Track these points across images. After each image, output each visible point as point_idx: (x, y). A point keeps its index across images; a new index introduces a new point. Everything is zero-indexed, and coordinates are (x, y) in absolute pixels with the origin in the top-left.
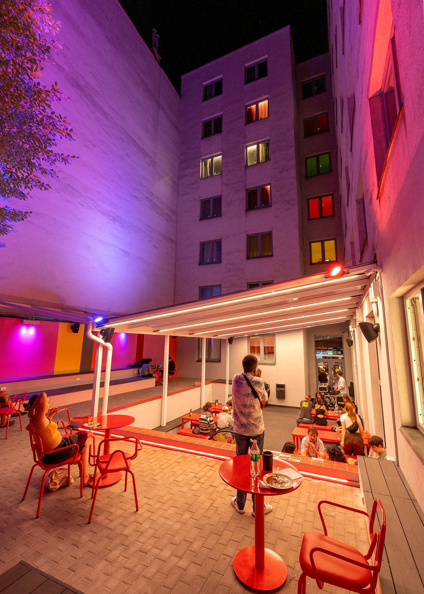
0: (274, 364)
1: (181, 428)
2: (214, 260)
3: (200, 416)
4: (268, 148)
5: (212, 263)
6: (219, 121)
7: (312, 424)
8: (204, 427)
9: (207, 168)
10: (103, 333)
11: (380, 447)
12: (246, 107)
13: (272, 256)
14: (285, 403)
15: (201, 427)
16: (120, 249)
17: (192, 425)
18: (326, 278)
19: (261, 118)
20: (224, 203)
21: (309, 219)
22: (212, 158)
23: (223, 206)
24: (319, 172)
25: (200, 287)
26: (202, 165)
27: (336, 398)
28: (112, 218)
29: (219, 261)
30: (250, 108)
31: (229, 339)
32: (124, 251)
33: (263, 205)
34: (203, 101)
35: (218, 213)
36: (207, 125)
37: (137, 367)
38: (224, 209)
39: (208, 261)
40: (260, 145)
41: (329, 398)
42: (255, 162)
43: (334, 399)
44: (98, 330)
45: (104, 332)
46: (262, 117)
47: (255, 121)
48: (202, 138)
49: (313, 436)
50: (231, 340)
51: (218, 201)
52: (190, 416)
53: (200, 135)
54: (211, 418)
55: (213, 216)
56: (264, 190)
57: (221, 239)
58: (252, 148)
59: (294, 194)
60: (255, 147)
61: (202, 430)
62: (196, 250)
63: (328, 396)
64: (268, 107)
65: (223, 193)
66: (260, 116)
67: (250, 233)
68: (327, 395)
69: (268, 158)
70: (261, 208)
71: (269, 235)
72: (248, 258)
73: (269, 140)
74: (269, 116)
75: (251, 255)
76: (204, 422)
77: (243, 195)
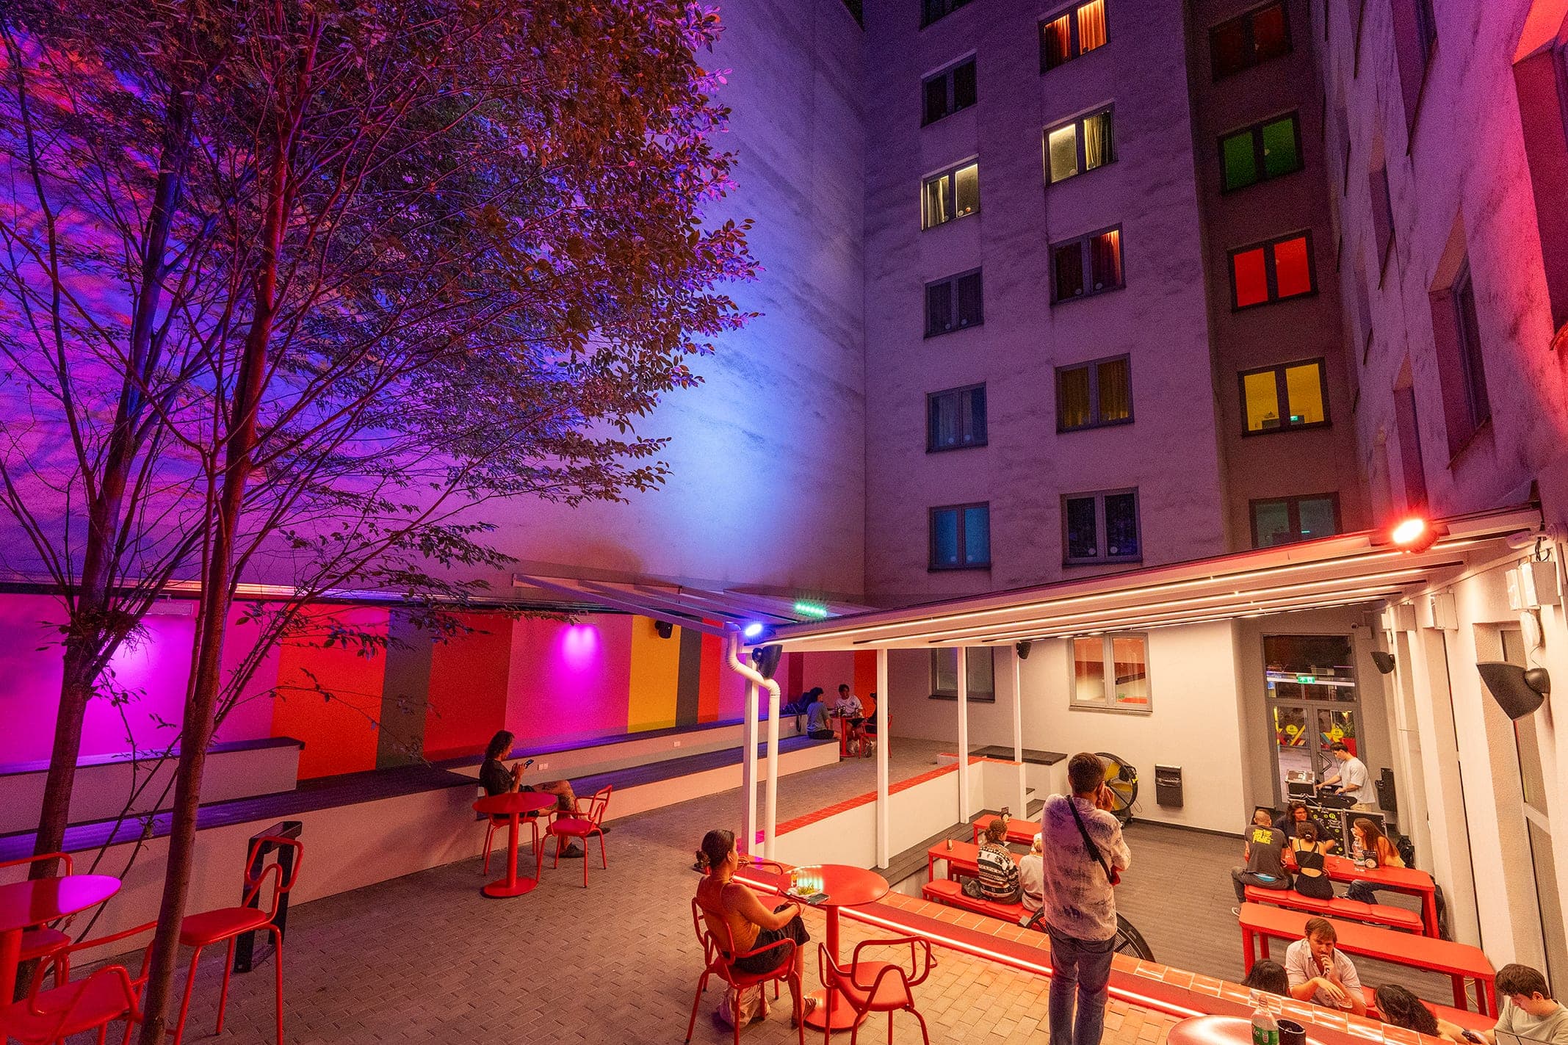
0: (1147, 713)
1: (926, 874)
2: (967, 438)
3: (980, 853)
4: (1109, 129)
5: (960, 446)
6: (966, 74)
7: (1285, 892)
8: (993, 884)
9: (938, 200)
10: (757, 656)
11: (1538, 997)
12: (1042, 24)
13: (1130, 421)
14: (1184, 818)
15: (985, 881)
16: (744, 432)
17: (952, 870)
18: (1372, 545)
19: (1087, 48)
20: (987, 286)
21: (1235, 310)
22: (951, 173)
23: (985, 295)
24: (1262, 174)
25: (931, 508)
26: (924, 195)
27: (1342, 818)
28: (724, 361)
29: (981, 440)
30: (1053, 25)
31: (1019, 646)
32: (752, 436)
33: (1099, 286)
34: (921, 28)
35: (974, 317)
36: (935, 88)
37: (794, 713)
38: (989, 306)
39: (951, 440)
40: (1085, 121)
41: (1320, 815)
42: (1073, 172)
43: (1339, 817)
44: (748, 651)
45: (759, 654)
46: (1087, 45)
47: (1068, 60)
48: (923, 125)
49: (1324, 946)
50: (1023, 649)
51: (971, 283)
52: (948, 848)
53: (918, 118)
54: (1011, 862)
55: (961, 325)
56: (1099, 243)
57: (985, 383)
58: (1062, 135)
59: (1192, 249)
60: (1070, 130)
61: (988, 888)
62: (919, 415)
63: (1319, 808)
64: (1107, 15)
65: (986, 262)
66: (1083, 44)
67: (1064, 362)
68: (1314, 805)
69: (1110, 155)
70: (1093, 293)
71: (1122, 363)
72: (1060, 430)
73: (1112, 106)
74: (1109, 40)
75: (1069, 422)
76: (991, 869)
77: (1040, 263)
